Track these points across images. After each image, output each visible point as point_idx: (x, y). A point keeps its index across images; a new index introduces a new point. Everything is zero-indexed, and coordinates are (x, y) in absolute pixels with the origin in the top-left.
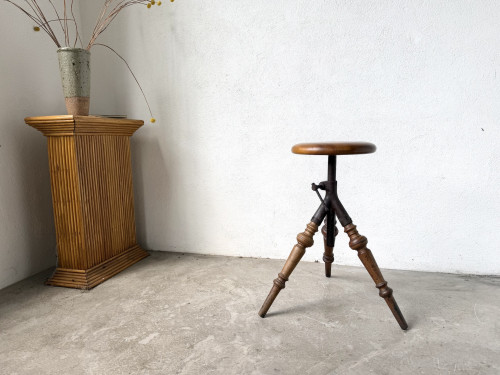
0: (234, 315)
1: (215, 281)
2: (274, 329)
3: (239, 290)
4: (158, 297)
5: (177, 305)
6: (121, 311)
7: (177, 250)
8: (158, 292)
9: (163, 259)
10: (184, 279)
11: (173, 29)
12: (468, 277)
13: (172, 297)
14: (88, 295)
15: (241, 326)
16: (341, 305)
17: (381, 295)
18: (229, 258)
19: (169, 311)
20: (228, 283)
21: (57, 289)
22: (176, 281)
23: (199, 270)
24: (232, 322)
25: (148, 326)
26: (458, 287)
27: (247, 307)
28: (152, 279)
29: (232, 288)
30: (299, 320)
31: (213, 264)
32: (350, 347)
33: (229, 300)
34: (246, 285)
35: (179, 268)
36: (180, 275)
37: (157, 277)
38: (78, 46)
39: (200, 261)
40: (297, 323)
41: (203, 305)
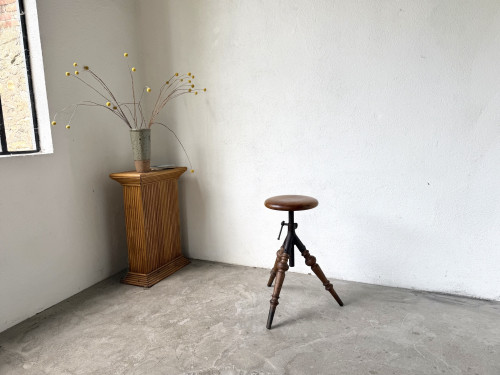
0: (239, 310)
1: (232, 286)
3: (247, 294)
4: (192, 295)
5: (204, 302)
6: (169, 304)
7: (210, 259)
8: (193, 291)
10: (212, 282)
11: (208, 102)
13: (201, 296)
14: (148, 291)
18: (246, 268)
19: (198, 305)
20: (240, 288)
22: (206, 284)
23: (224, 276)
24: (236, 314)
25: (184, 314)
28: (191, 282)
29: (242, 292)
31: (234, 272)
33: (238, 300)
35: (210, 273)
36: (209, 280)
37: (193, 280)
38: (143, 127)
39: (225, 269)
41: (220, 302)
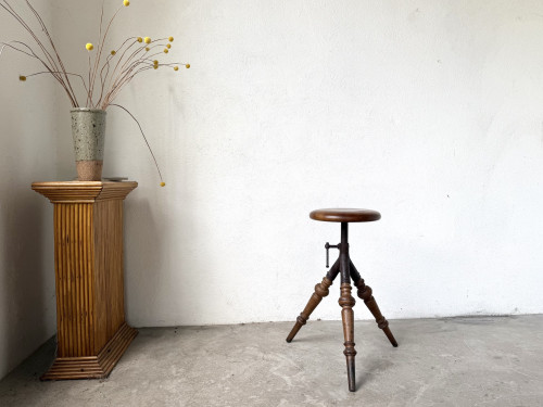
0: (286, 378)
1: (240, 351)
2: (332, 384)
3: (270, 356)
4: (194, 374)
5: (223, 378)
6: (170, 394)
7: (166, 324)
8: (188, 370)
9: (164, 337)
10: (203, 352)
12: (445, 319)
13: (209, 372)
15: (301, 387)
18: (231, 327)
19: (220, 386)
20: (251, 350)
21: (64, 383)
22: (197, 355)
23: (214, 341)
24: (289, 383)
25: (213, 402)
26: (444, 328)
28: (169, 357)
29: (261, 355)
31: (219, 335)
32: (403, 387)
33: (269, 367)
34: (273, 351)
35: (188, 342)
36: (195, 350)
37: (171, 354)
39: (201, 332)
41: (247, 375)
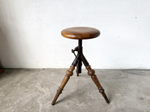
0: (41, 105)
3: (43, 89)
4: (7, 99)
5: (15, 103)
7: (16, 67)
9: (10, 73)
10: (19, 84)
13: (13, 98)
16: (83, 93)
17: (100, 92)
19: (11, 108)
20: (38, 85)
22: (15, 86)
23: (26, 78)
27: (47, 99)
28: (5, 87)
29: (40, 88)
30: (68, 104)
31: (32, 74)
33: (39, 96)
34: (46, 86)
35: (17, 78)
36: (17, 82)
37: (7, 85)
39: (27, 72)
40: (67, 106)
41: (27, 101)
